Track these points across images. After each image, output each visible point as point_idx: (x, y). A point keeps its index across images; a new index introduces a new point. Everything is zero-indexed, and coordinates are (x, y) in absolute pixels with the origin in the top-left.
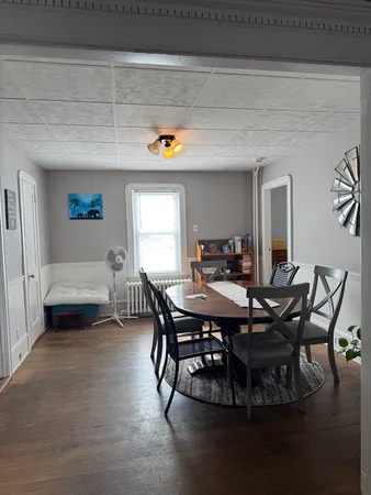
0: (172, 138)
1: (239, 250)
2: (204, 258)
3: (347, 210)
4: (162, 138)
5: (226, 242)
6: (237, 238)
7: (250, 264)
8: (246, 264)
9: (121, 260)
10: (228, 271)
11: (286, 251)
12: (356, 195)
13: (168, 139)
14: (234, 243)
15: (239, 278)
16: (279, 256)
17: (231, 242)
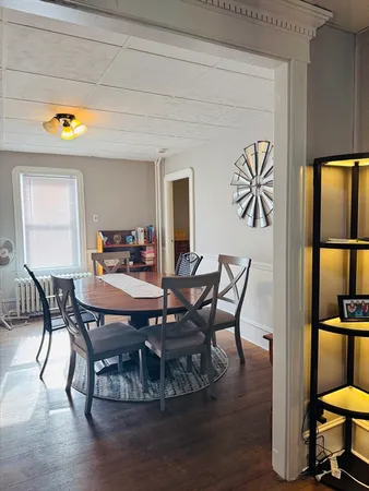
0: (72, 117)
1: (141, 241)
2: (105, 250)
3: (245, 203)
4: (59, 116)
5: (129, 233)
6: (140, 229)
7: (152, 255)
8: (149, 255)
9: (7, 254)
10: (131, 263)
11: (188, 242)
12: (254, 189)
13: (66, 118)
14: (137, 234)
15: (142, 270)
16: (182, 247)
17: (133, 233)
